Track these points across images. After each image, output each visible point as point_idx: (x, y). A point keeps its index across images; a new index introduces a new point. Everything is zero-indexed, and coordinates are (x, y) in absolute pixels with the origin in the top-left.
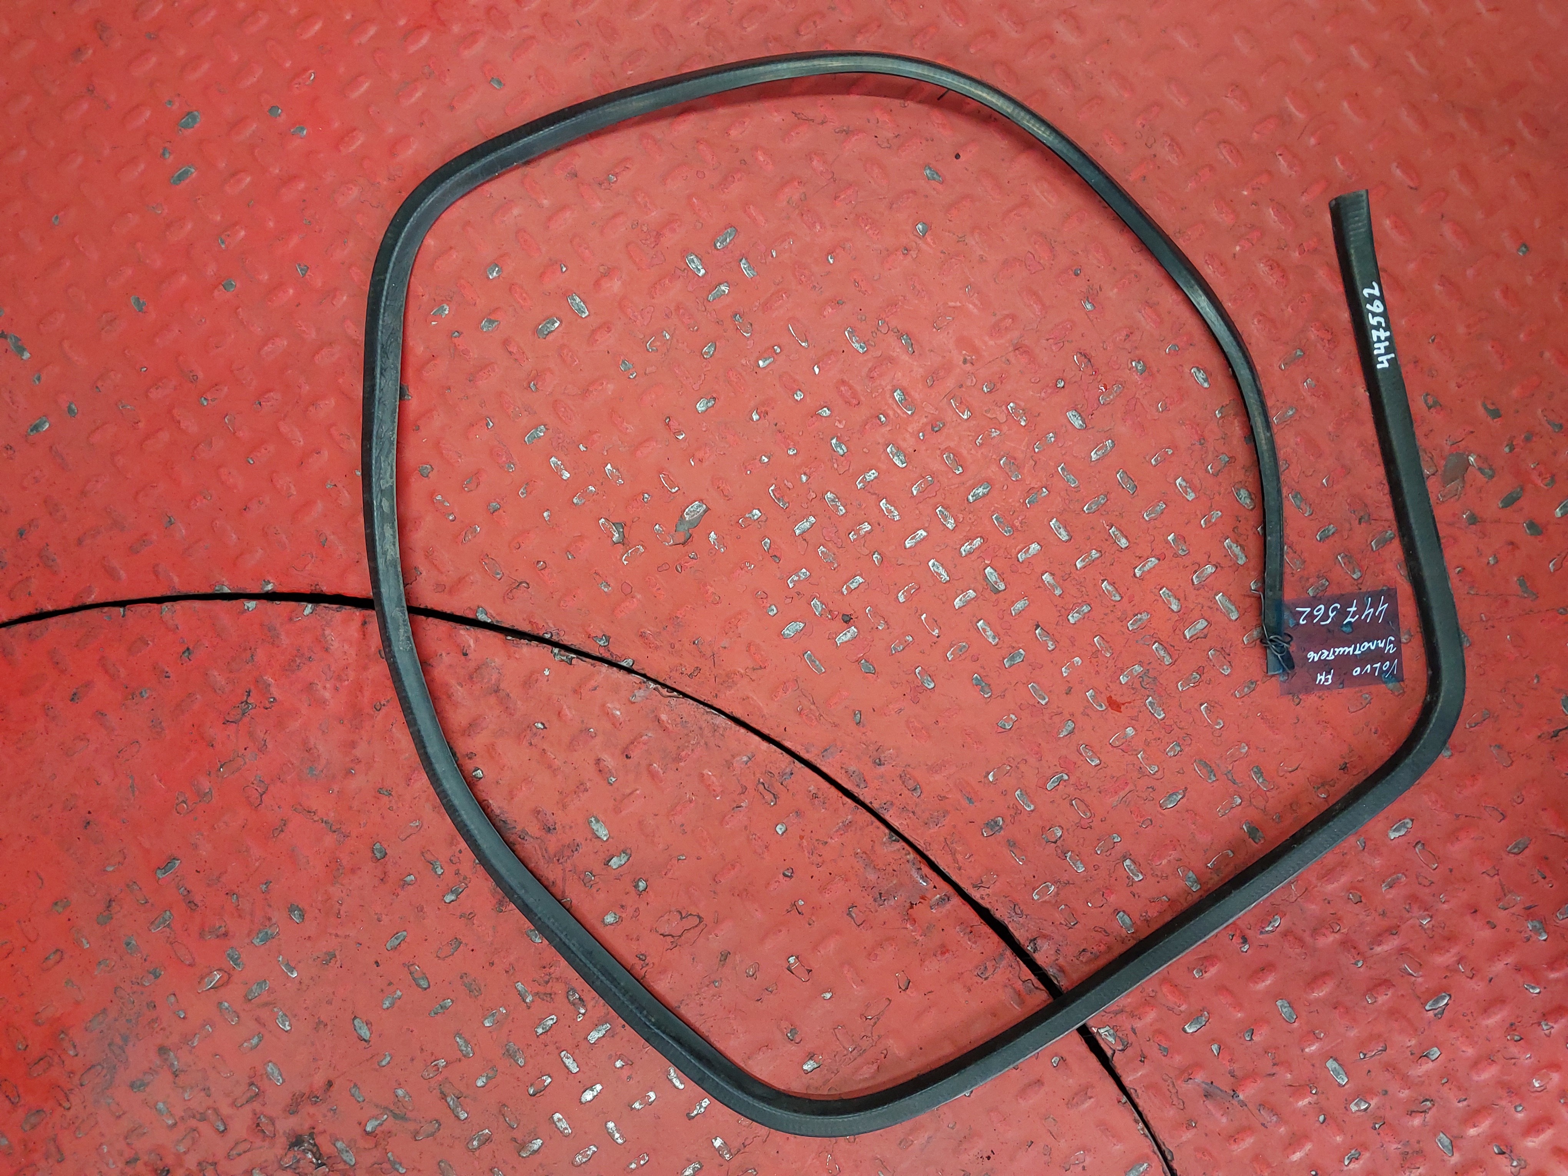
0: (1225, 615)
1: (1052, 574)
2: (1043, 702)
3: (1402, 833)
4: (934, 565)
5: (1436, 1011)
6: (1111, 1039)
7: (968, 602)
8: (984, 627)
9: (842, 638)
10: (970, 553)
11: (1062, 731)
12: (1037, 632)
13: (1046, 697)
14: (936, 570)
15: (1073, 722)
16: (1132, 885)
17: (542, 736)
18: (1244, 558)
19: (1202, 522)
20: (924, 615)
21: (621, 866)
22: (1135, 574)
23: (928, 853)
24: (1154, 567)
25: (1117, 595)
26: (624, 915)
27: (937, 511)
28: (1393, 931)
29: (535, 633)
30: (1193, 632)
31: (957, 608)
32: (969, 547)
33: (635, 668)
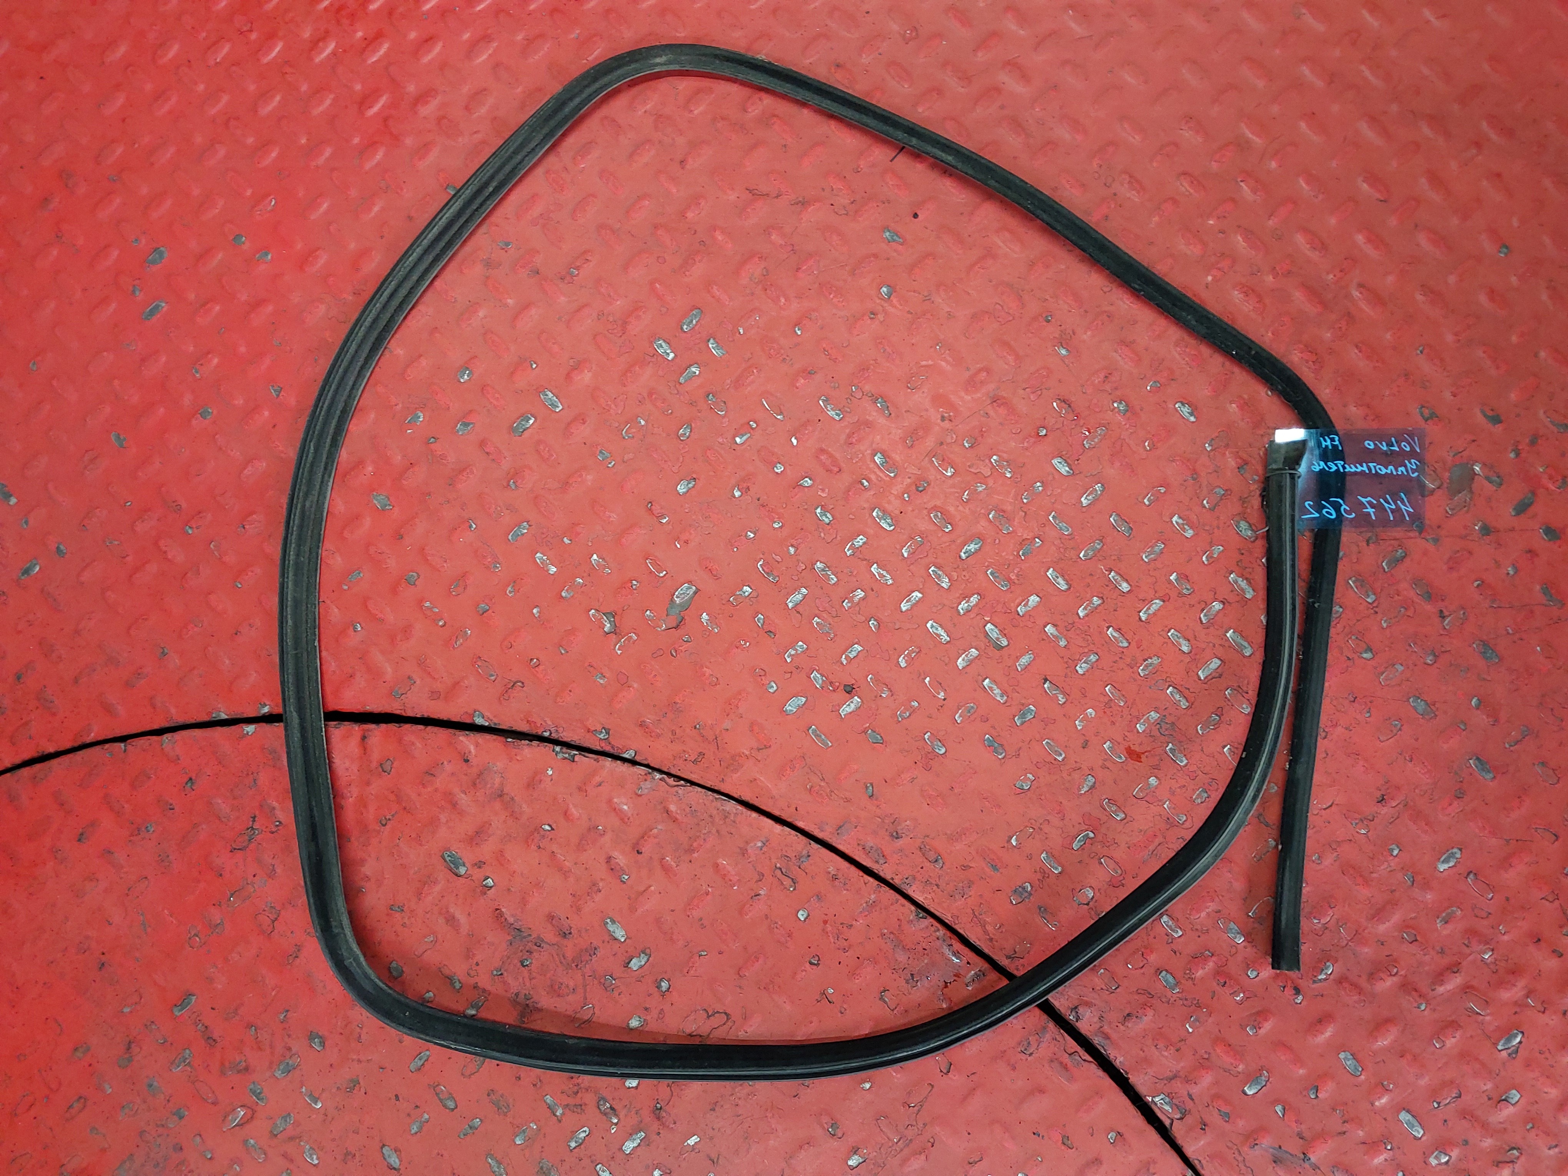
0: (1238, 651)
1: (1055, 625)
2: (1060, 759)
3: (1451, 864)
4: (932, 626)
5: (1509, 1051)
6: (1167, 1108)
7: (971, 662)
8: (991, 685)
9: (846, 710)
10: (968, 611)
11: (1083, 787)
12: (1046, 686)
13: (1062, 752)
14: (935, 631)
15: (1093, 776)
16: (1172, 942)
17: (550, 838)
18: (1251, 591)
19: (1204, 558)
20: (928, 679)
21: (641, 967)
22: (1140, 619)
23: (956, 927)
24: (1159, 610)
25: (1124, 641)
26: (648, 1018)
27: (930, 571)
28: (1454, 968)
29: (534, 732)
30: (1207, 673)
31: (960, 668)
32: (966, 605)
33: (638, 759)
